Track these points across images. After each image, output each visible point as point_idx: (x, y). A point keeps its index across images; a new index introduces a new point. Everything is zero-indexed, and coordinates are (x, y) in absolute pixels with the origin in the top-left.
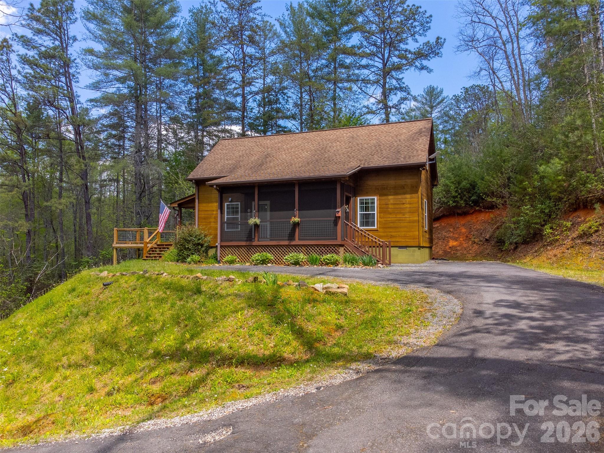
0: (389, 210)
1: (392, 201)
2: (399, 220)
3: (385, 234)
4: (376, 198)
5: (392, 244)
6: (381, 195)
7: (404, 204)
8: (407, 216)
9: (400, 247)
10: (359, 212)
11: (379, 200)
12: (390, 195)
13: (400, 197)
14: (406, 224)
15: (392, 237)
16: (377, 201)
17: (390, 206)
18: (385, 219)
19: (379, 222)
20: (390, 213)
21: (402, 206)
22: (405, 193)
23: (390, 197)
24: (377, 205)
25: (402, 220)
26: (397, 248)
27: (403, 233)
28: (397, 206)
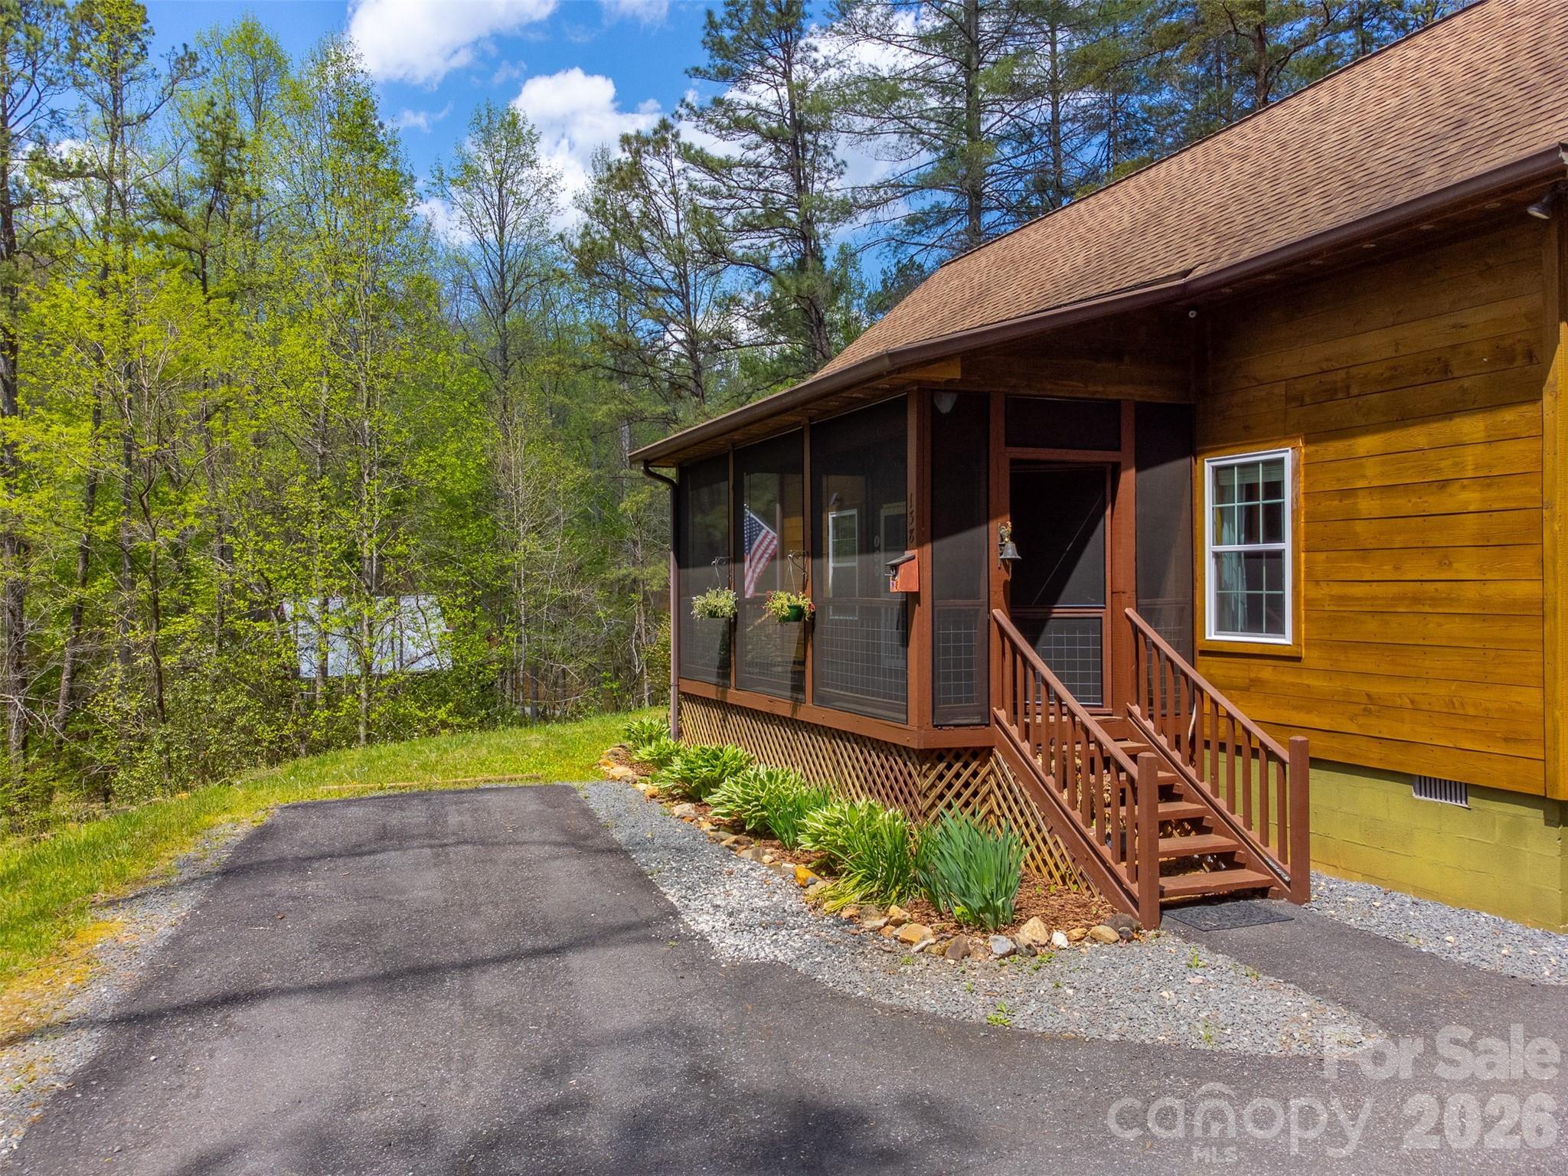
0: (1359, 527)
1: (1373, 474)
2: (1417, 600)
3: (1337, 685)
4: (1288, 456)
5: (1373, 756)
6: (1315, 435)
7: (1444, 484)
8: (1465, 567)
9: (1428, 785)
10: (1209, 547)
11: (1309, 468)
12: (1366, 430)
13: (1418, 436)
14: (1456, 628)
15: (1373, 706)
16: (1295, 472)
17: (1367, 505)
18: (1337, 590)
19: (1309, 608)
20: (1364, 552)
21: (1434, 502)
22: (1449, 411)
23: (1366, 444)
24: (1295, 499)
25: (1434, 600)
26: (1407, 789)
27: (1442, 690)
28: (1405, 504)
